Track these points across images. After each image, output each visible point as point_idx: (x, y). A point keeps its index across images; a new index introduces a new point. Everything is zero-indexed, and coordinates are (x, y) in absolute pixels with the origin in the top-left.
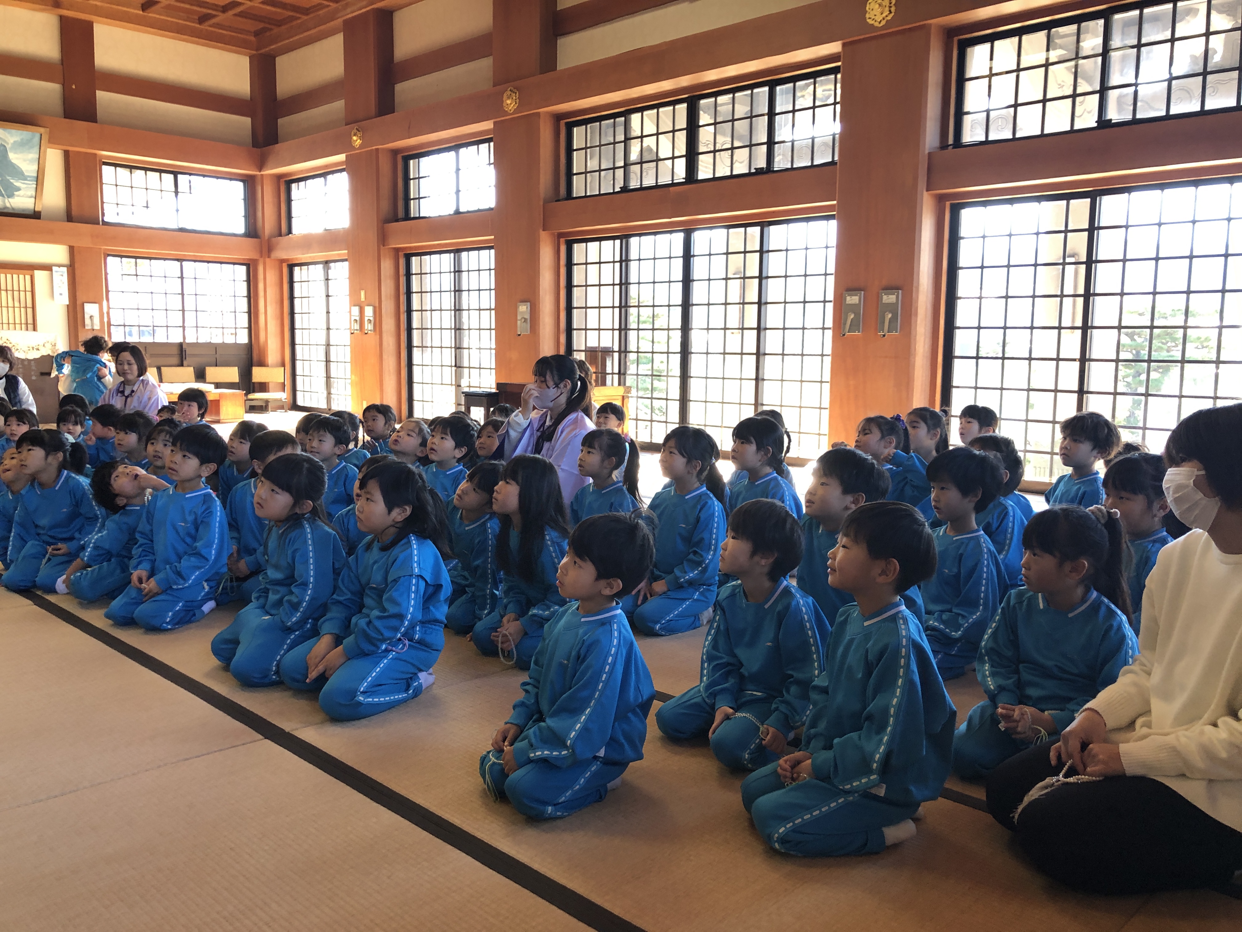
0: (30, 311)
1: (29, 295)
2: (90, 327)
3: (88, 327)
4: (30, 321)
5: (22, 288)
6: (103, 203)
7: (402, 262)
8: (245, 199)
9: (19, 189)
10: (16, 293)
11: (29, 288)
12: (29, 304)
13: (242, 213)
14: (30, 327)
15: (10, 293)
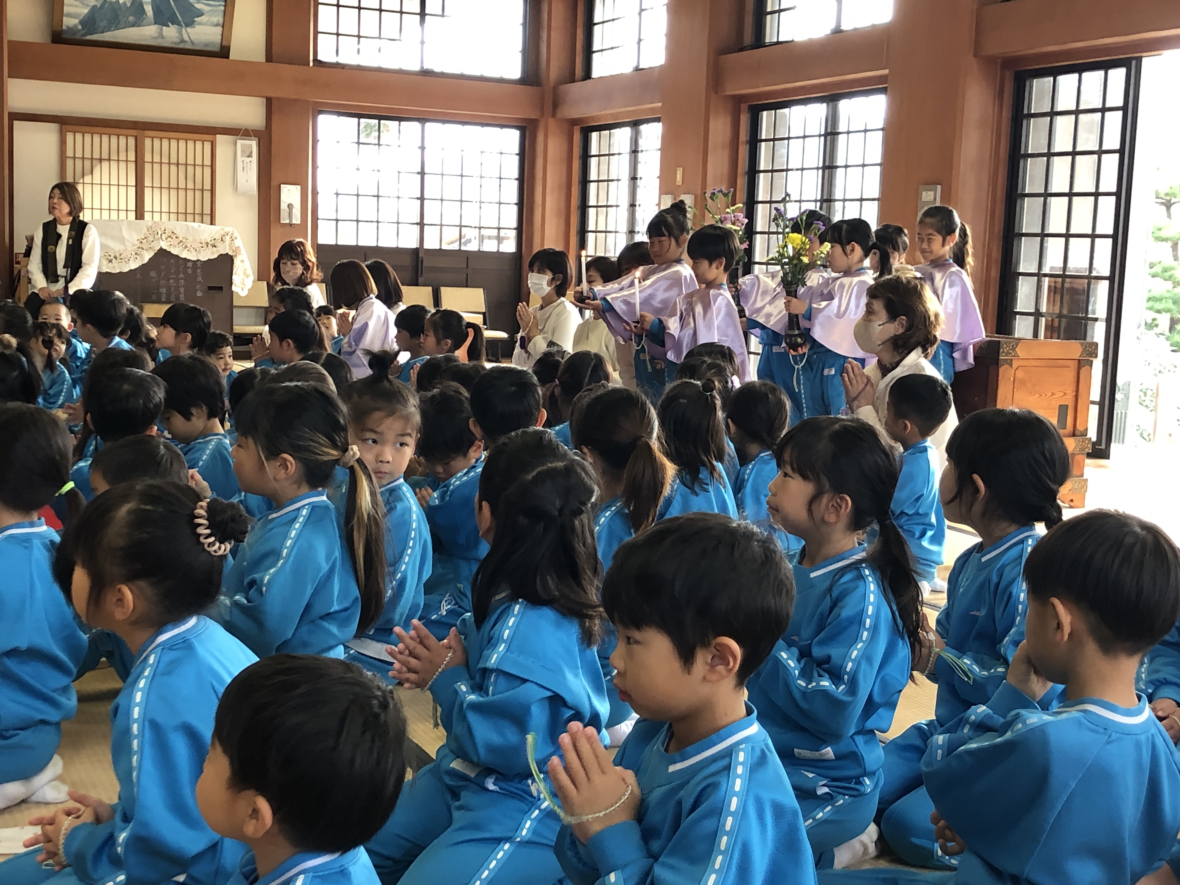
0: (207, 195)
1: (208, 171)
2: (287, 221)
3: (285, 220)
4: (207, 210)
5: (199, 161)
6: (316, 33)
7: (745, 120)
8: (524, 25)
9: (201, 14)
10: (190, 169)
11: (208, 162)
12: (207, 186)
13: (519, 46)
14: (207, 219)
15: (182, 168)
